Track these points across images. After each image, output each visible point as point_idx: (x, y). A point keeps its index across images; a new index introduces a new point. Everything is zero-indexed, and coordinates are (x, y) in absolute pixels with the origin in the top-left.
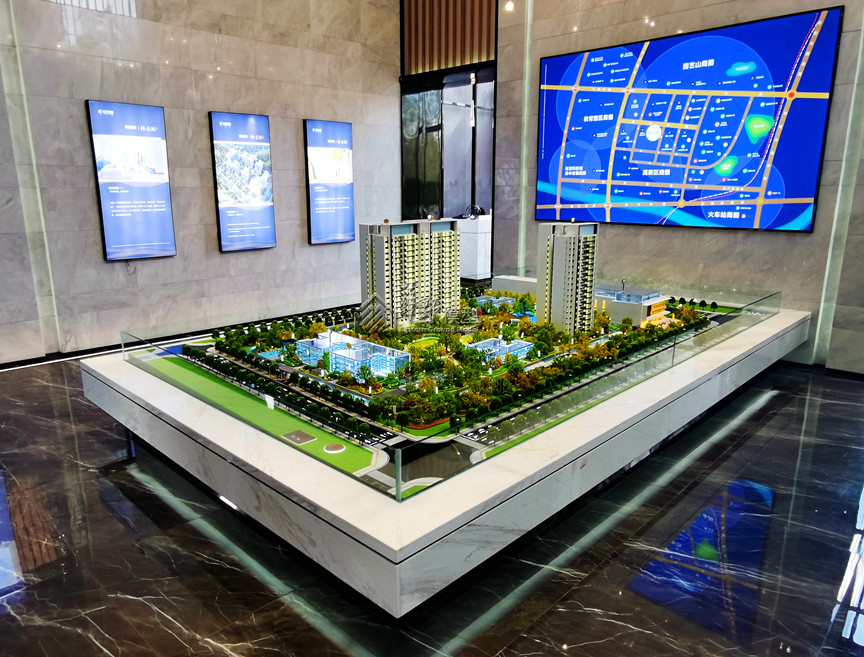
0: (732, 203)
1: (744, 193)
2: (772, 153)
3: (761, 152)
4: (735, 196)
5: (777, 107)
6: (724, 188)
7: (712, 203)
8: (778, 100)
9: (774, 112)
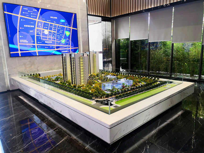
0: (66, 49)
1: (68, 47)
2: (71, 39)
3: (69, 38)
4: (66, 47)
5: (70, 30)
6: (64, 46)
7: (62, 49)
8: (70, 28)
9: (70, 31)
